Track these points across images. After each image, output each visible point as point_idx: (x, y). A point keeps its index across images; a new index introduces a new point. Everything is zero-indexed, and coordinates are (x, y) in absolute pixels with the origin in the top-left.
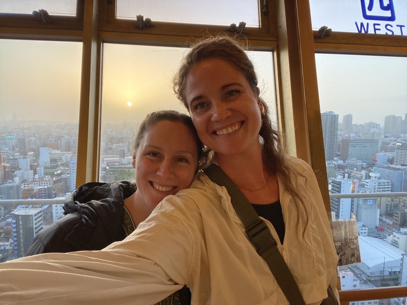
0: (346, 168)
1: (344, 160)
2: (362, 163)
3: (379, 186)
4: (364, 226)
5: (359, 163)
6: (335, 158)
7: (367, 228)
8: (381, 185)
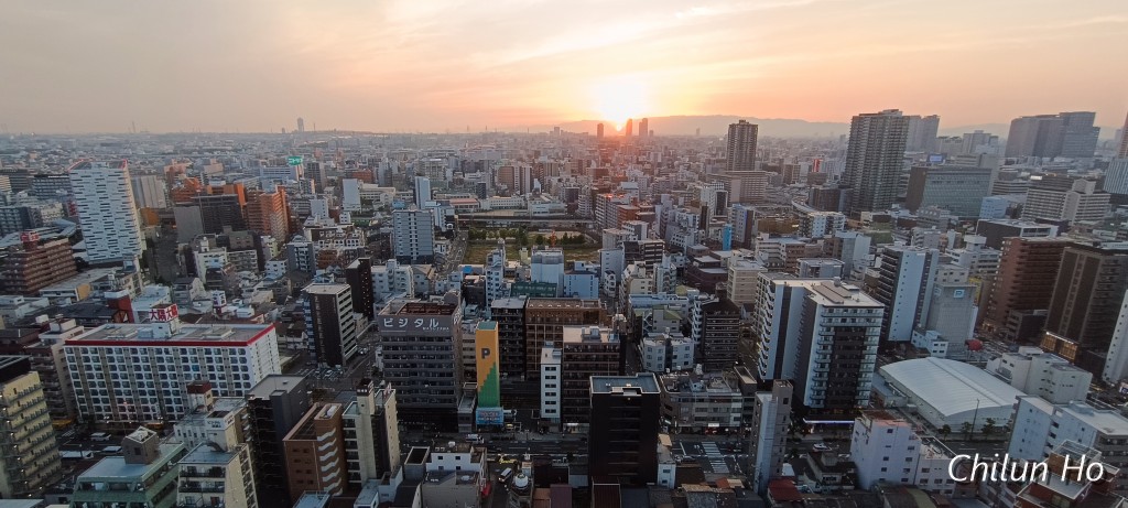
0: (915, 225)
1: (913, 211)
2: (949, 216)
3: (981, 261)
4: (940, 338)
5: (945, 215)
6: (894, 206)
7: (946, 343)
8: (985, 261)
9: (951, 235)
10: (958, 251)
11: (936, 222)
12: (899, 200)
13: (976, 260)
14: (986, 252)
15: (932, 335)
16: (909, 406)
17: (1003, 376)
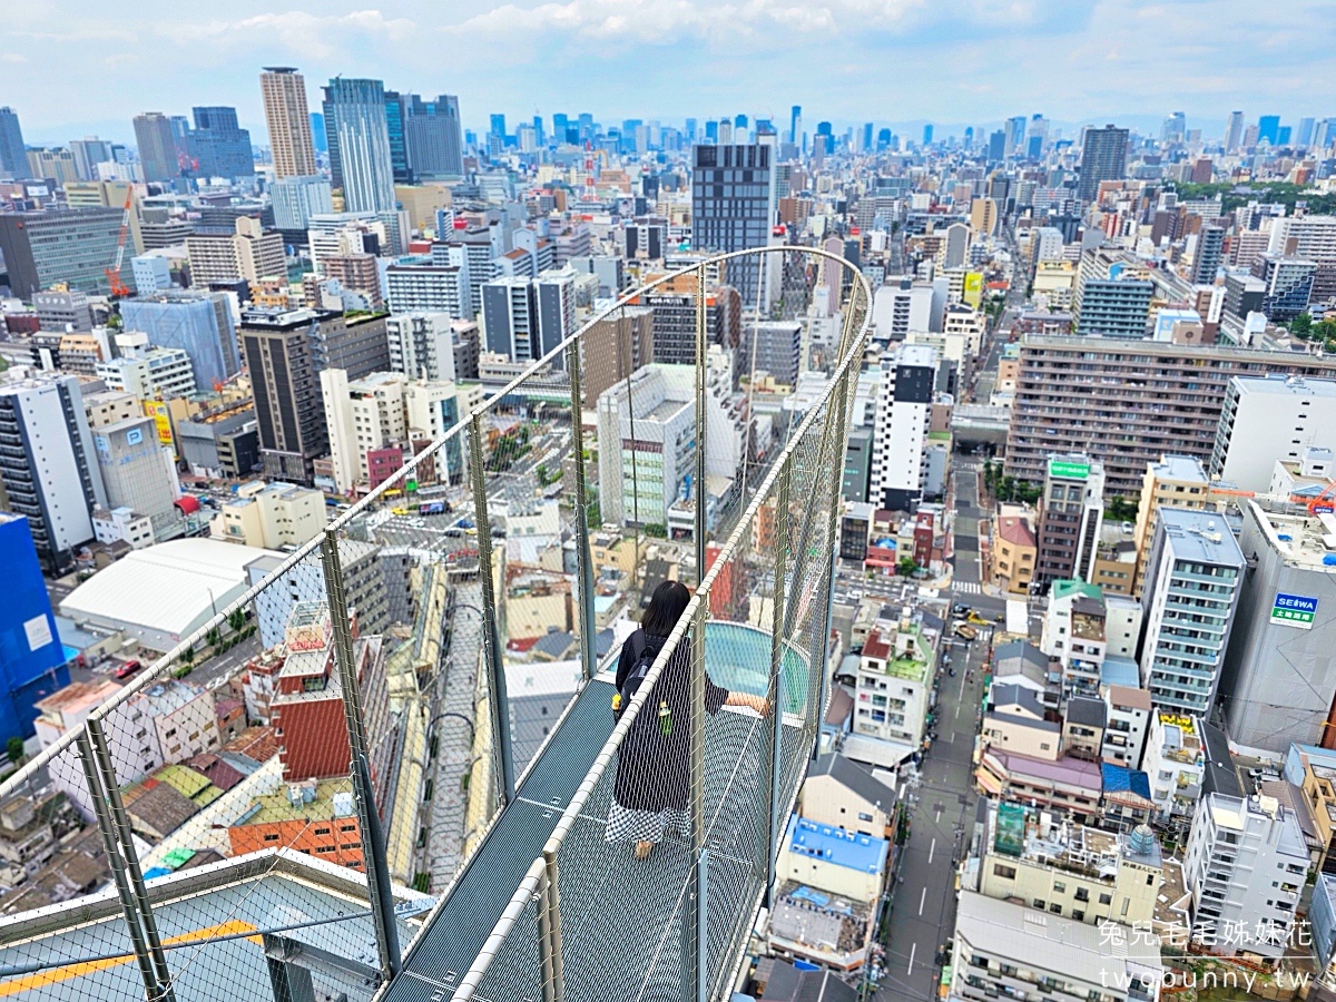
0: (39, 327)
3: (153, 372)
4: (135, 516)
7: (147, 519)
10: (114, 364)
11: (69, 316)
13: (145, 371)
14: (154, 355)
15: (121, 514)
17: (234, 536)
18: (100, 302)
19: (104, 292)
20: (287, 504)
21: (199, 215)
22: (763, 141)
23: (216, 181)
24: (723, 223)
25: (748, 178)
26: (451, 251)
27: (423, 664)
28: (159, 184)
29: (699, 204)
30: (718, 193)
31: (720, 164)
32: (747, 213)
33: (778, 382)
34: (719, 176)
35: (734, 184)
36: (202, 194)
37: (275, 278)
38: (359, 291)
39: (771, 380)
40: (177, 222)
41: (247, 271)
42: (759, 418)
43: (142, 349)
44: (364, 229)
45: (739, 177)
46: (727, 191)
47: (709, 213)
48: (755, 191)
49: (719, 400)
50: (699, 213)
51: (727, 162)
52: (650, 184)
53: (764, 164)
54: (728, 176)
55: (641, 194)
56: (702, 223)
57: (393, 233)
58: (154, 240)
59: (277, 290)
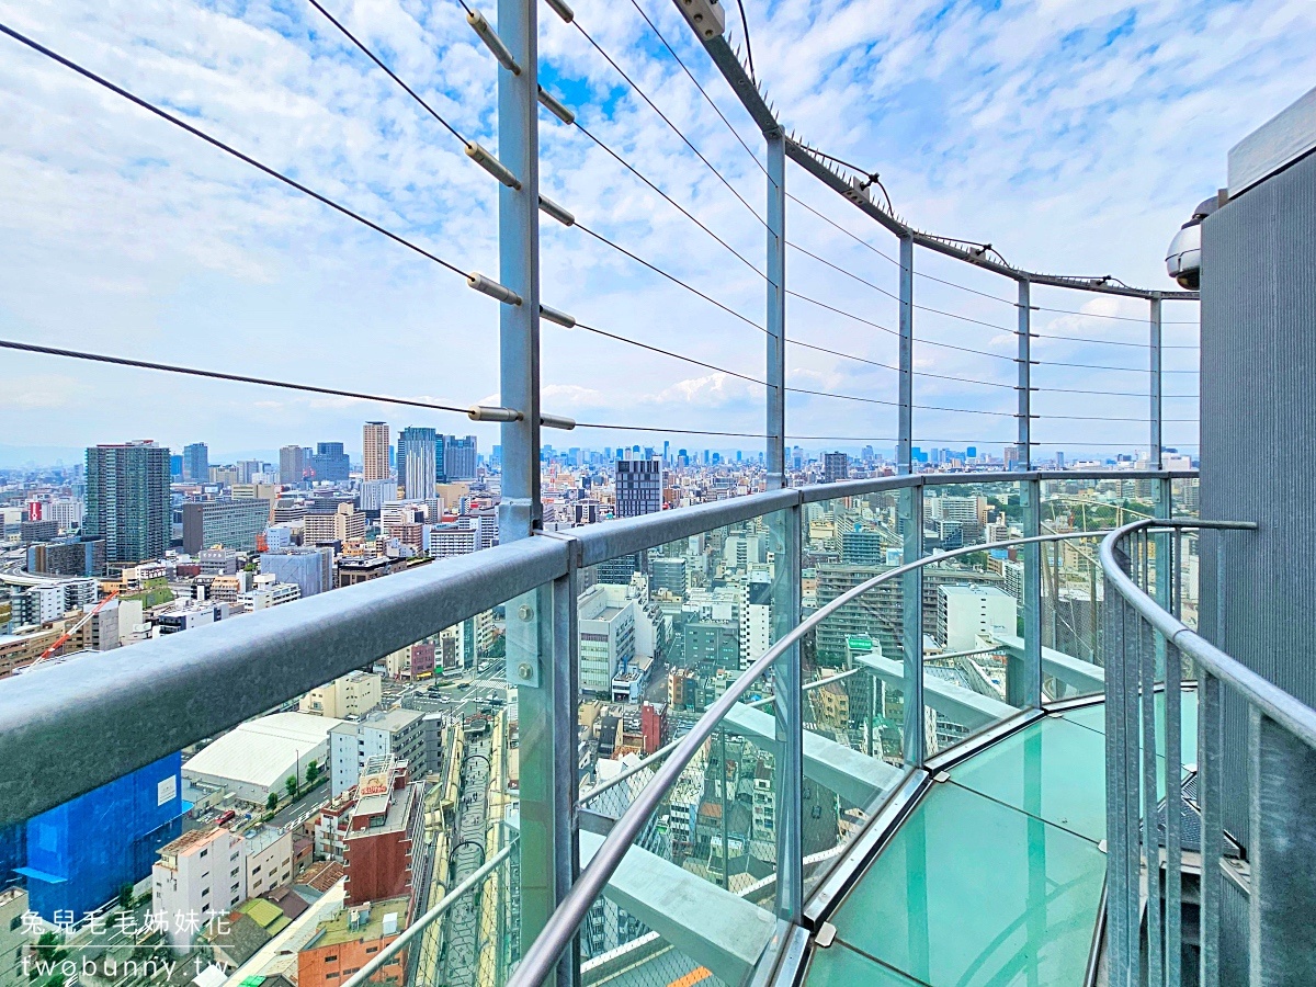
0: (199, 572)
1: (193, 552)
2: (236, 554)
5: (230, 555)
6: (168, 553)
8: (279, 598)
9: (241, 575)
10: (249, 595)
11: (222, 564)
12: (176, 544)
13: (270, 599)
14: (277, 589)
16: (227, 797)
17: (316, 710)
18: (242, 555)
19: (245, 550)
20: (356, 685)
21: (313, 502)
22: (655, 459)
23: (324, 483)
24: (634, 503)
25: (647, 478)
26: (472, 520)
27: (447, 803)
28: (289, 485)
29: (619, 492)
30: (631, 486)
31: (631, 470)
32: (647, 497)
33: (674, 594)
34: (630, 477)
35: (639, 482)
36: (315, 491)
37: (358, 539)
38: (411, 545)
39: (670, 593)
40: (298, 507)
41: (340, 534)
42: (666, 617)
43: (270, 584)
44: (415, 509)
45: (642, 477)
46: (636, 485)
47: (626, 497)
48: (652, 485)
49: (642, 607)
50: (619, 497)
51: (635, 470)
52: (586, 482)
53: (657, 470)
54: (636, 477)
55: (581, 487)
56: (621, 503)
57: (433, 511)
58: (282, 517)
59: (358, 546)
